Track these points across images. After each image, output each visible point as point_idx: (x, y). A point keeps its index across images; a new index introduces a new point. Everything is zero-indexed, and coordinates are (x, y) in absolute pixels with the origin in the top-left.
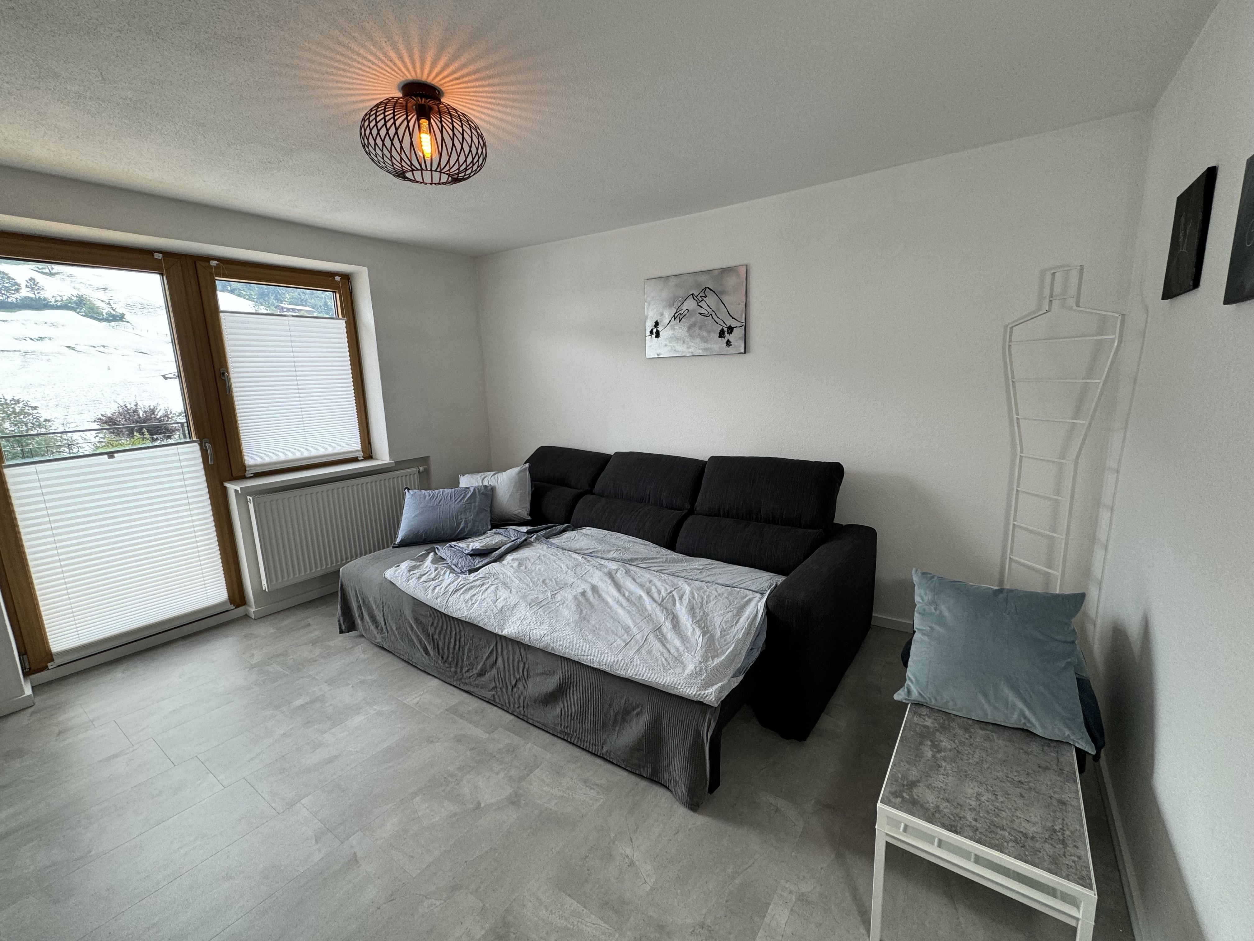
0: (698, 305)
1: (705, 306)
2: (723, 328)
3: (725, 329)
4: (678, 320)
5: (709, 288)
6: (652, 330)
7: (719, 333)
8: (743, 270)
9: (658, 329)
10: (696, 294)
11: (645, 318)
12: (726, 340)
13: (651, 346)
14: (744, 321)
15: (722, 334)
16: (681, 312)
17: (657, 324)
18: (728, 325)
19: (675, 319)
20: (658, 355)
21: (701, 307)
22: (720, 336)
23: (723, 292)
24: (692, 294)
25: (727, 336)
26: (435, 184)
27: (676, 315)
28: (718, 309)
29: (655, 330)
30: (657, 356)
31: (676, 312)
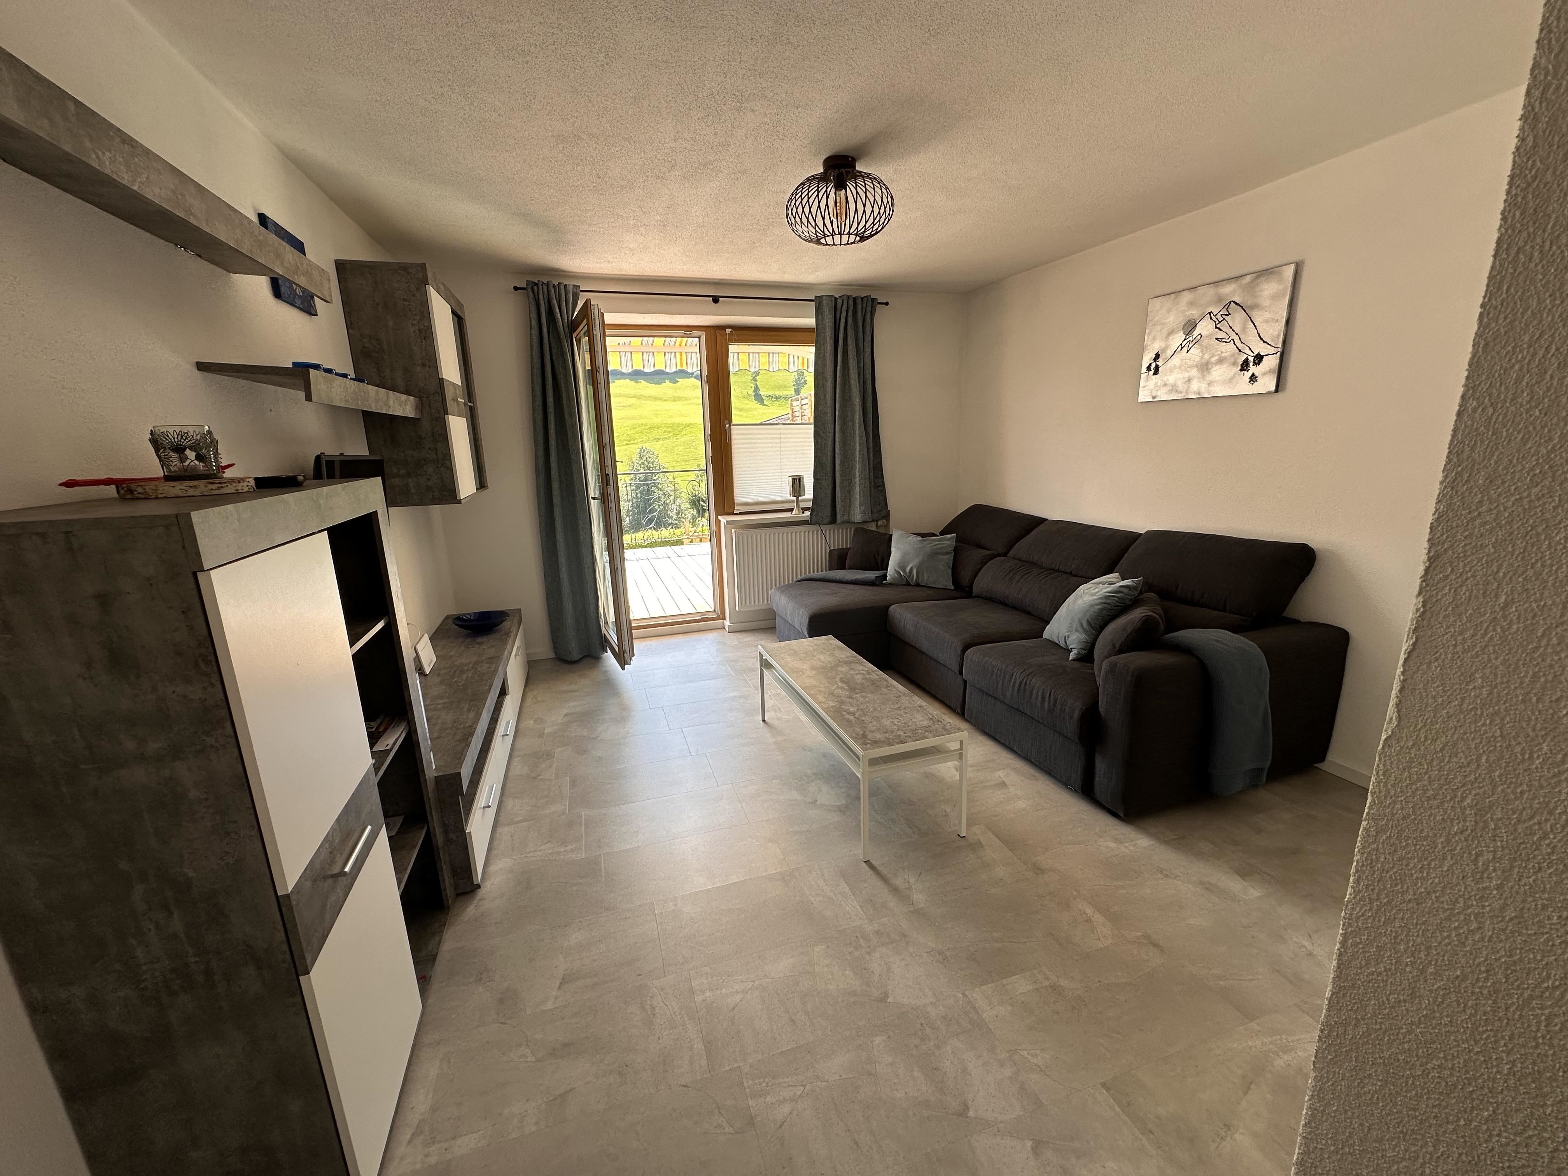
0: (1216, 328)
1: (1226, 328)
2: (1247, 359)
3: (1251, 359)
4: (1185, 349)
5: (1234, 302)
6: (1150, 365)
7: (1241, 365)
8: (1290, 271)
9: (1159, 363)
10: (1215, 312)
11: (1142, 349)
12: (1249, 374)
13: (1145, 387)
14: (1280, 345)
15: (1244, 366)
16: (1191, 338)
17: (1157, 356)
18: (1256, 353)
19: (1182, 348)
20: (1154, 398)
21: (1220, 330)
22: (1241, 369)
23: (1256, 307)
24: (1210, 313)
25: (1253, 369)
27: (1184, 343)
28: (1245, 331)
29: (1153, 365)
30: (1152, 400)
31: (1185, 340)
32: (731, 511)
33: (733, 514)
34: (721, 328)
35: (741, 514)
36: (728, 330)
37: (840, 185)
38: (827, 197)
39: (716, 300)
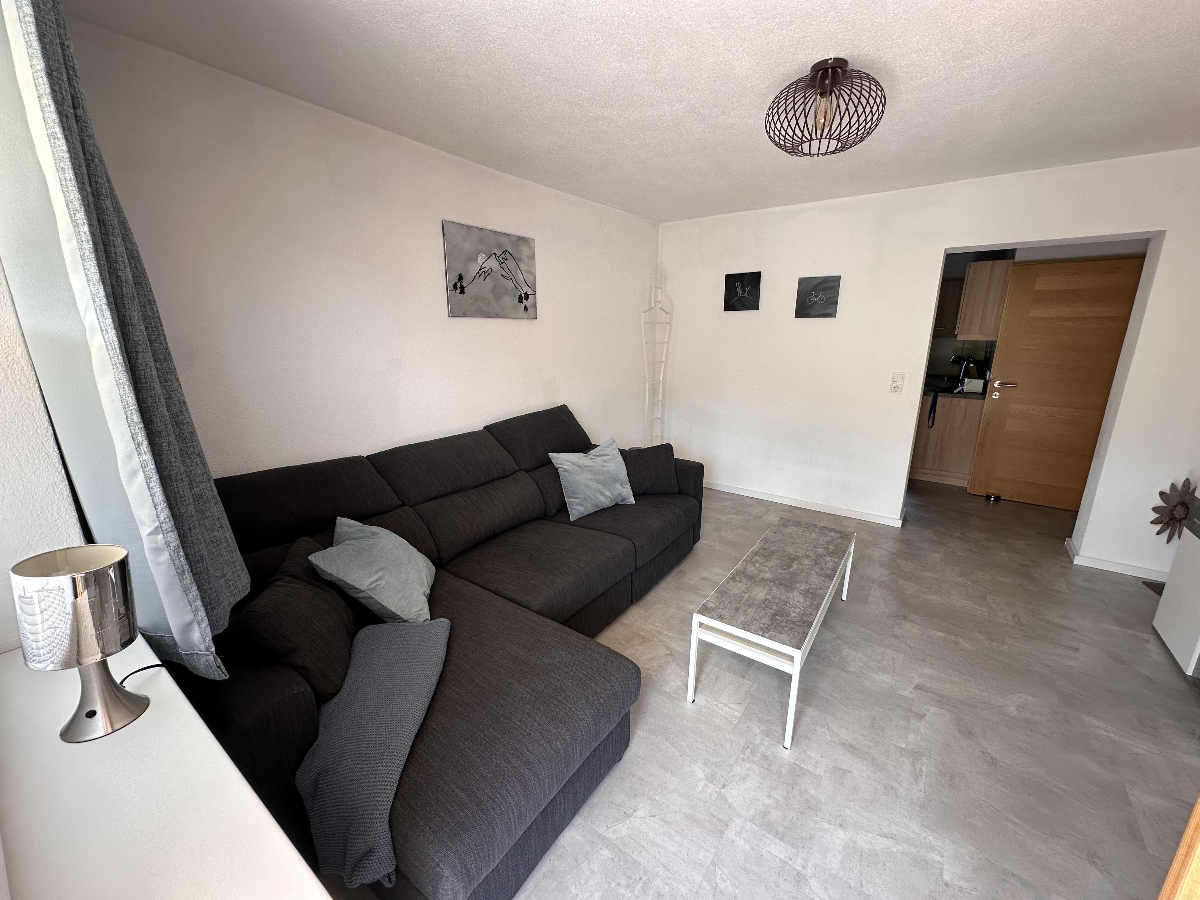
0: (500, 266)
1: (506, 269)
2: (521, 295)
3: (523, 295)
4: (482, 278)
5: (508, 252)
6: (456, 283)
7: (519, 298)
9: (463, 284)
10: (498, 254)
12: (523, 305)
15: (520, 300)
16: (484, 269)
17: (461, 277)
18: (525, 292)
19: (479, 276)
21: (503, 269)
22: (519, 302)
23: (520, 259)
24: (495, 254)
25: (525, 302)
27: (480, 272)
28: (517, 273)
29: (459, 285)
31: (480, 270)
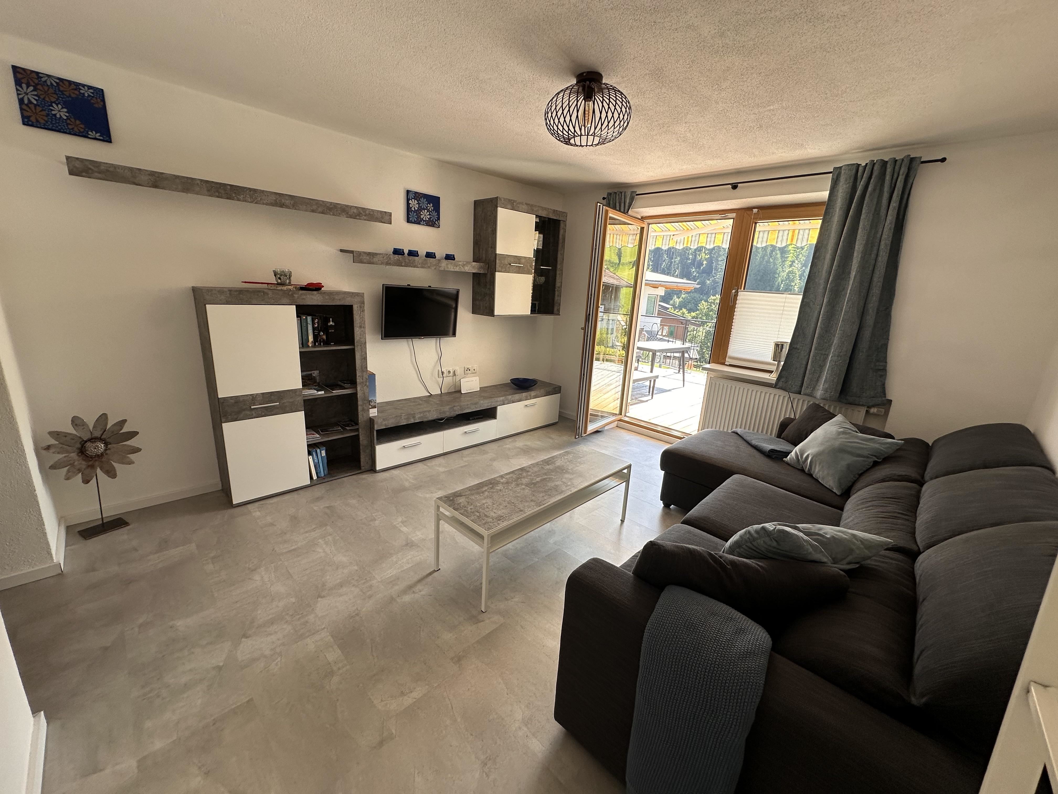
26: (589, 146)
32: (723, 361)
33: (723, 364)
34: (750, 209)
35: (731, 365)
36: (755, 211)
37: (589, 96)
38: (578, 111)
39: (735, 187)
